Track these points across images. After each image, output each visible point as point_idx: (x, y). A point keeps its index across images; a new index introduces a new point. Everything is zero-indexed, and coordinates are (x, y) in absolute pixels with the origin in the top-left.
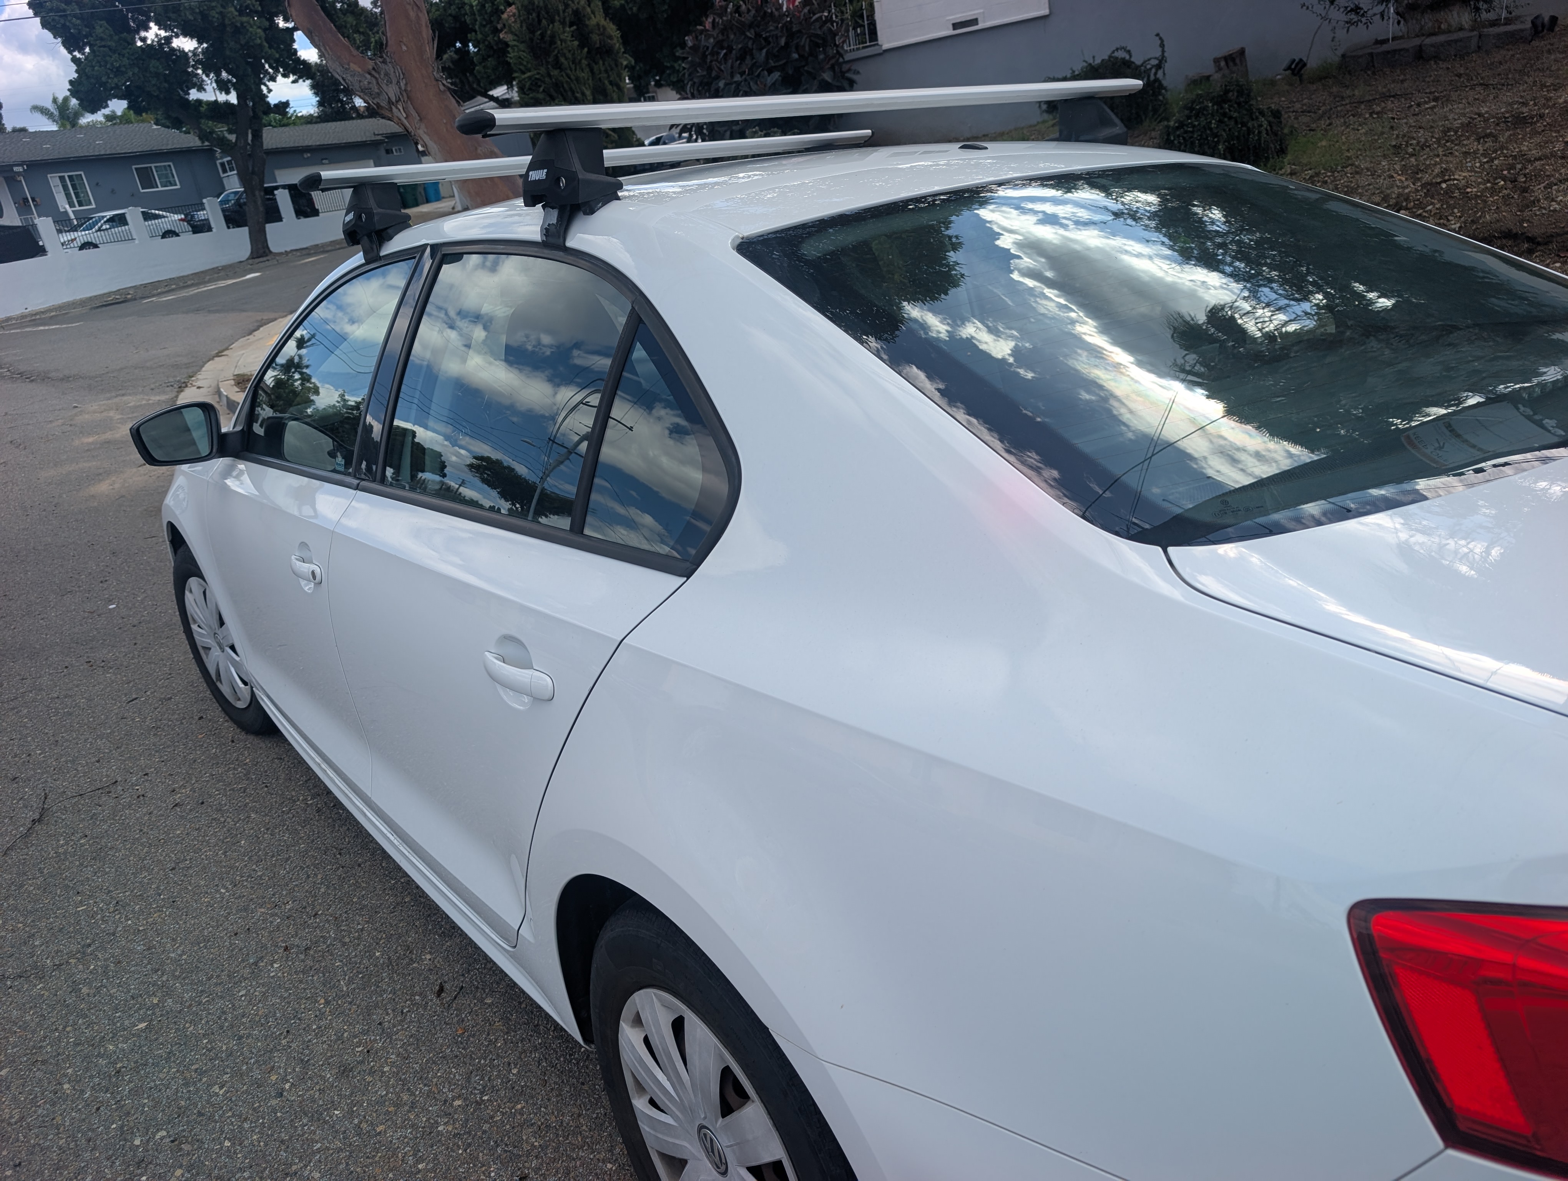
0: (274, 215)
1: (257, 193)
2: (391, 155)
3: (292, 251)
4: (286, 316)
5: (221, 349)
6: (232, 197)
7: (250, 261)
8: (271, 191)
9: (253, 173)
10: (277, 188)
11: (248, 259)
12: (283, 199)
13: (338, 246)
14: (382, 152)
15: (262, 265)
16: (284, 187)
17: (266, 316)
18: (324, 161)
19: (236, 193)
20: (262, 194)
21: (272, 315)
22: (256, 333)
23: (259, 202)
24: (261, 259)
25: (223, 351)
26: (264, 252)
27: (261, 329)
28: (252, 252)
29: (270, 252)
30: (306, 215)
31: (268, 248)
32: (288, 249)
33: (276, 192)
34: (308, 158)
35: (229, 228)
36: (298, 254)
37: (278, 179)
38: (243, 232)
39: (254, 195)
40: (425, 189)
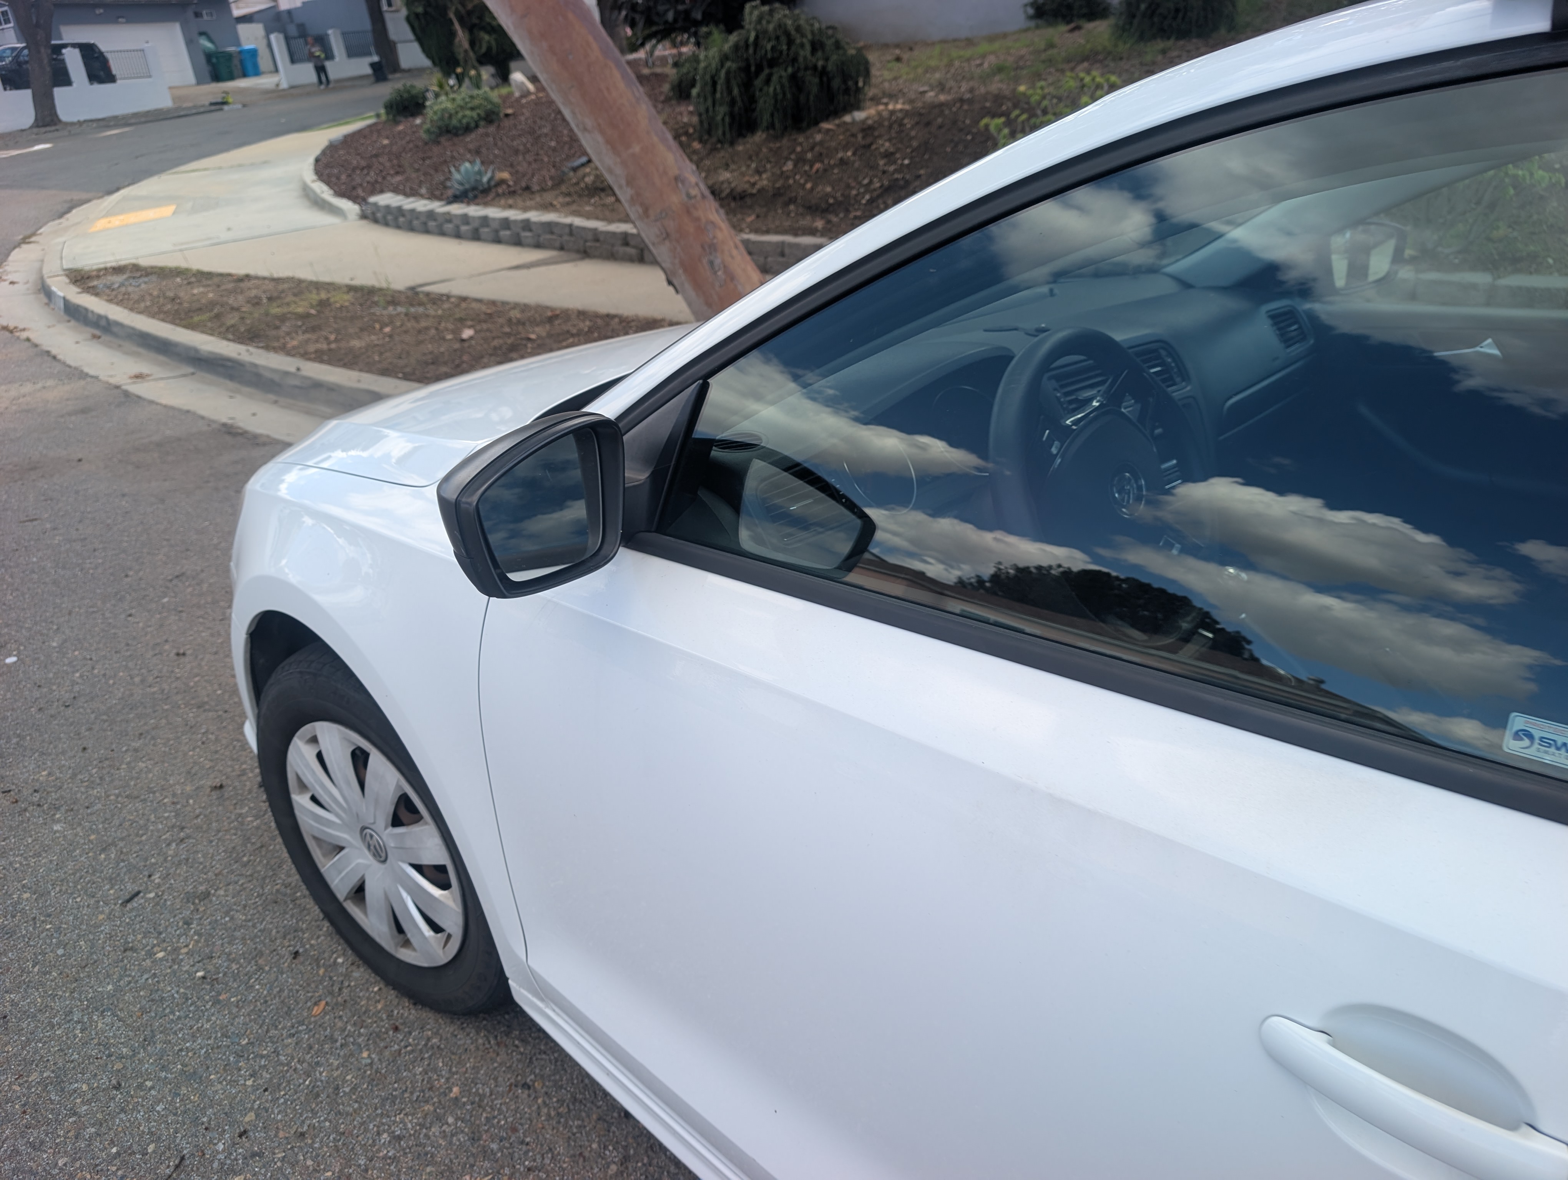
0: (62, 78)
1: (43, 50)
2: (199, 19)
3: (85, 121)
4: (101, 197)
5: (28, 233)
6: (8, 52)
7: (35, 130)
8: (58, 49)
9: (38, 25)
10: (65, 46)
11: (31, 127)
12: (73, 60)
13: (143, 119)
14: (190, 13)
15: (50, 135)
16: (74, 45)
17: (77, 196)
18: (120, 20)
19: (13, 49)
20: (49, 51)
21: (84, 196)
22: (68, 216)
23: (46, 61)
24: (48, 129)
25: (30, 237)
26: (52, 121)
27: (74, 211)
28: (36, 120)
29: (60, 121)
30: (101, 81)
31: (57, 116)
32: (82, 119)
33: (64, 51)
34: (100, 14)
35: (5, 89)
36: (95, 125)
37: (64, 35)
38: (25, 97)
39: (39, 52)
40: (242, 62)
